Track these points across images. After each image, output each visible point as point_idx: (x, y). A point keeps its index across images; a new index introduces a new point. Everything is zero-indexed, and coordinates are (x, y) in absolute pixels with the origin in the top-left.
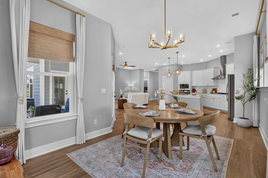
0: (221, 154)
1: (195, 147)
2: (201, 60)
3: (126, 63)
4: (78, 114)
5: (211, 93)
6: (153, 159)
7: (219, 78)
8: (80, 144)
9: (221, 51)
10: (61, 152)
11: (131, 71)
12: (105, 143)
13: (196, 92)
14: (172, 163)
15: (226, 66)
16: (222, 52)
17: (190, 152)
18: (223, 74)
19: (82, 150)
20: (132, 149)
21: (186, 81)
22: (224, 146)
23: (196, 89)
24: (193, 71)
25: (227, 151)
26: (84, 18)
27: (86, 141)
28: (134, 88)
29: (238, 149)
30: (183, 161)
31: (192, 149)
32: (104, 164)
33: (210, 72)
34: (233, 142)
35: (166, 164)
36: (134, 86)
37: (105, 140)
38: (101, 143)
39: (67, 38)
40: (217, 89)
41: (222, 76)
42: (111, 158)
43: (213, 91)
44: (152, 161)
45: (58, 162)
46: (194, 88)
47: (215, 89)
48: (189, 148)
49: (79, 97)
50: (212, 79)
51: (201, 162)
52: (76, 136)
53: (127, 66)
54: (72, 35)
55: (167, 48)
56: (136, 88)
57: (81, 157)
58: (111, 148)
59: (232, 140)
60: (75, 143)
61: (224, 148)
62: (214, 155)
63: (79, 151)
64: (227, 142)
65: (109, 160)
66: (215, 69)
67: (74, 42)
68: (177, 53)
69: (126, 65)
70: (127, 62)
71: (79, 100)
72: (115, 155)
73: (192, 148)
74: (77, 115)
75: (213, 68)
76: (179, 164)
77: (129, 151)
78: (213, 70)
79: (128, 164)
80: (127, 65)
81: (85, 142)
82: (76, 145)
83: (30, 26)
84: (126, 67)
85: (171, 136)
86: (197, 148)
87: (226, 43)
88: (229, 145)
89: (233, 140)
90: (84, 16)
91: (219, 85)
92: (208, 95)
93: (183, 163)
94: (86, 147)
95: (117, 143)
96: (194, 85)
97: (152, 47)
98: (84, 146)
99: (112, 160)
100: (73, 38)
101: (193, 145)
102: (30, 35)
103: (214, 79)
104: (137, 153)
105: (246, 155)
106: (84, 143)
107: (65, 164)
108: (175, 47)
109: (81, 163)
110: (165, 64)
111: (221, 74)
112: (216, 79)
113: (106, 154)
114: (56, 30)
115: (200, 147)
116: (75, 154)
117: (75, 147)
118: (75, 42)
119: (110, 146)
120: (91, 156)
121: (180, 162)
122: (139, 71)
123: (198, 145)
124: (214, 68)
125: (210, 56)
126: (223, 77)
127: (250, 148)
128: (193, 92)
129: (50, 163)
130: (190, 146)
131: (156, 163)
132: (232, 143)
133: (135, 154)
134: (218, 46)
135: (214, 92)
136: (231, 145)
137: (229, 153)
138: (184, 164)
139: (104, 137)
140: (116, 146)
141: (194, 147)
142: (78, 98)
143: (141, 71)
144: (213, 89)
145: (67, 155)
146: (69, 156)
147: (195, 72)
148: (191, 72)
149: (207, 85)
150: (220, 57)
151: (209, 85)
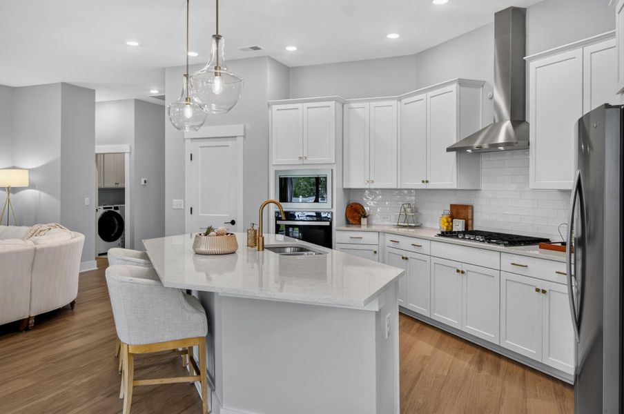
5: (443, 234)
13: (364, 221)
15: (532, 65)
18: (507, 116)
21: (311, 160)
23: (369, 205)
24: (353, 105)
28: (31, 194)
33: (438, 111)
36: (32, 186)
40: (472, 207)
43: (452, 217)
46: (355, 199)
47: (466, 207)
50: (449, 150)
56: (42, 194)
66: (464, 90)
75: (454, 87)
78: (454, 93)
91: (484, 187)
92: (425, 244)
96: (355, 184)
103: (457, 149)
112: (470, 149)
124: (462, 83)
128: (348, 223)
135: (459, 225)
144: (452, 206)
147: (360, 108)
148: (339, 106)
149: (423, 186)
150: (492, 19)
151: (429, 186)
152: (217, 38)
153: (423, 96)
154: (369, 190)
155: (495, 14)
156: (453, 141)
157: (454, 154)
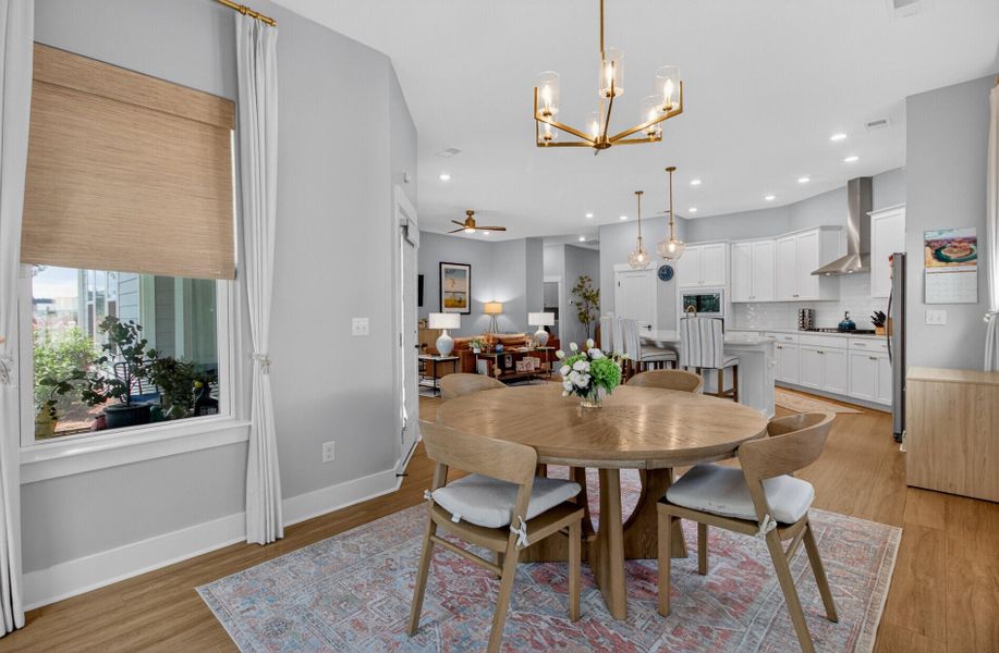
0: (844, 595)
1: (734, 563)
2: (770, 198)
3: (470, 213)
4: (252, 423)
5: (809, 330)
6: (547, 618)
7: (843, 269)
8: (263, 543)
9: (852, 159)
10: (174, 579)
11: (491, 245)
12: (361, 538)
14: (625, 639)
15: (873, 218)
16: (854, 163)
17: (711, 586)
18: (857, 250)
19: (264, 569)
20: (466, 569)
21: (706, 284)
22: (861, 561)
24: (738, 245)
25: (872, 585)
26: (270, 28)
27: (288, 531)
29: (921, 576)
30: (677, 632)
31: (721, 572)
32: (339, 637)
33: (805, 247)
34: (899, 537)
35: (601, 640)
37: (364, 526)
38: (344, 538)
39: (204, 112)
41: (854, 263)
42: (374, 607)
44: (544, 626)
45: (153, 624)
48: (710, 564)
49: (257, 351)
50: (813, 274)
51: (756, 633)
52: (245, 509)
53: (473, 227)
54: (222, 99)
55: (608, 146)
57: (253, 602)
58: (379, 560)
59: (893, 529)
60: (242, 539)
61: (862, 569)
62: (815, 601)
63: (252, 574)
64: (873, 538)
65: (363, 618)
66: (826, 232)
67: (232, 132)
68: (667, 170)
69: (470, 223)
70: (473, 213)
71: (256, 363)
72: (392, 593)
73: (719, 566)
74: (250, 427)
75: (817, 231)
76: (659, 643)
77: (455, 576)
78: (817, 236)
79: (438, 640)
80: (474, 221)
81: (281, 535)
82: (242, 547)
83: (37, 64)
84: (469, 231)
85: (624, 520)
86: (742, 565)
87: (870, 125)
88: (880, 556)
89: (901, 530)
90: (270, 22)
91: (842, 298)
92: (795, 337)
93: (677, 639)
94: (282, 557)
95: (410, 541)
96: (739, 300)
97: (551, 145)
98: (276, 549)
99: (377, 616)
100: (228, 112)
101: (725, 554)
102: (36, 104)
103: (821, 273)
104: (485, 587)
105: (958, 602)
106: (277, 539)
107: (176, 633)
108: (648, 140)
109: (245, 628)
110: (624, 218)
111: (851, 252)
112: (830, 273)
113: (357, 588)
114: (154, 80)
115: (755, 564)
116: (229, 589)
117: (238, 557)
118: (234, 129)
119: (378, 551)
120: (295, 598)
121: (664, 636)
122: (523, 247)
123: (747, 551)
124: (823, 228)
125: (804, 180)
126: (860, 265)
127: (975, 568)
129: (121, 627)
130: (712, 559)
131: (559, 636)
132: (894, 546)
133: (478, 591)
134: (838, 137)
136: (891, 556)
137: (879, 591)
138: (677, 643)
139: (362, 513)
140: (406, 553)
141: (728, 560)
142: (250, 356)
143: (534, 244)
145: (197, 589)
146: (204, 598)
147: (745, 247)
148: (728, 246)
149: (795, 299)
150: (846, 184)
151: (799, 299)
152: (671, 224)
153: (794, 237)
154: (751, 303)
155: (849, 182)
156: (817, 268)
157: (817, 277)
